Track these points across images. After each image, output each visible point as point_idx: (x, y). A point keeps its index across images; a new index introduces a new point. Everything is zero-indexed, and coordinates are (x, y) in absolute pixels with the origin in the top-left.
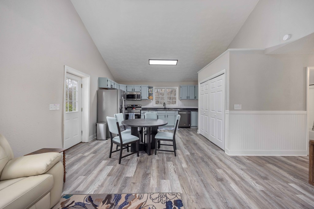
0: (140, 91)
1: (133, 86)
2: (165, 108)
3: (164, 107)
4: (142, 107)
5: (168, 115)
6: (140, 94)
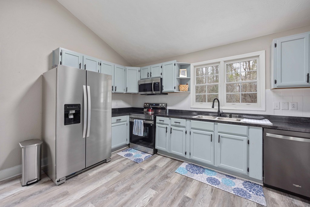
0: (160, 75)
1: (149, 67)
2: (220, 114)
3: (217, 111)
4: (168, 108)
5: (221, 134)
6: (160, 81)
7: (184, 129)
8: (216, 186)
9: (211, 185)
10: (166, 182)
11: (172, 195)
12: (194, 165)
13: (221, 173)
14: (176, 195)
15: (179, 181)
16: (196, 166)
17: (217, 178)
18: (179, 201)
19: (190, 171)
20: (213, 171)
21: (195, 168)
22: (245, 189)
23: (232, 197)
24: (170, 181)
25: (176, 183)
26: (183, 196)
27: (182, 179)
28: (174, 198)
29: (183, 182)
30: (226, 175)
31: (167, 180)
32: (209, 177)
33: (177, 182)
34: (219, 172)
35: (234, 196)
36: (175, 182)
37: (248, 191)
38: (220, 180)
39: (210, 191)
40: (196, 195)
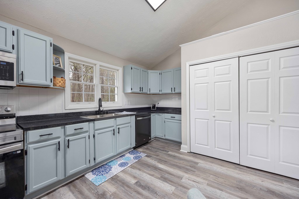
5: (120, 127)
7: (86, 135)
8: (129, 165)
9: (127, 167)
10: (111, 196)
11: (131, 193)
12: (95, 169)
13: (117, 158)
14: (133, 190)
15: (114, 184)
16: (98, 168)
17: (121, 162)
18: (139, 189)
19: (104, 174)
20: (112, 161)
21: (101, 170)
22: (135, 155)
23: (139, 162)
24: (111, 192)
25: (116, 187)
26: (134, 185)
27: (112, 182)
28: (135, 192)
29: (116, 182)
30: (120, 157)
31: (108, 195)
32: (118, 165)
33: (114, 186)
34: (115, 159)
35: (139, 161)
36: (114, 189)
37: (136, 155)
38: (123, 161)
39: (132, 169)
40: (135, 177)
